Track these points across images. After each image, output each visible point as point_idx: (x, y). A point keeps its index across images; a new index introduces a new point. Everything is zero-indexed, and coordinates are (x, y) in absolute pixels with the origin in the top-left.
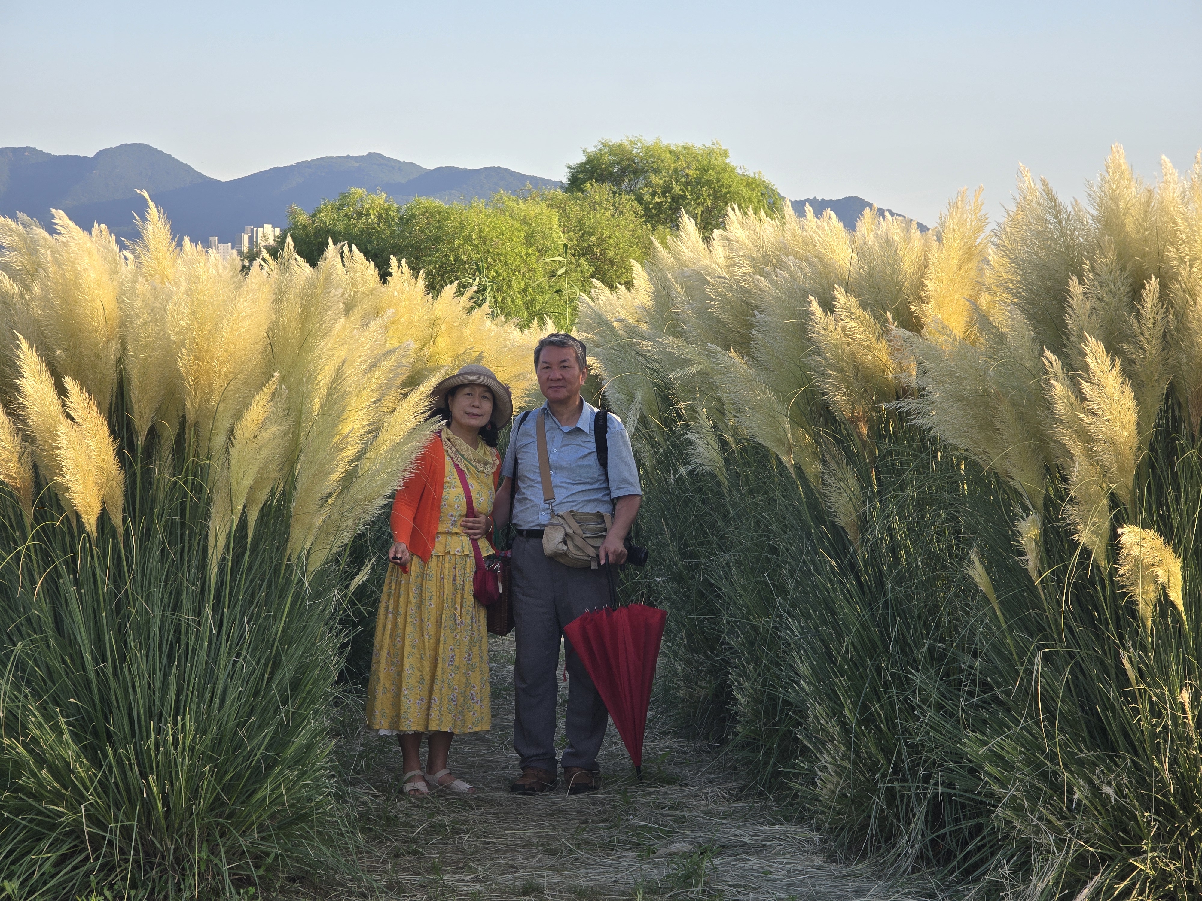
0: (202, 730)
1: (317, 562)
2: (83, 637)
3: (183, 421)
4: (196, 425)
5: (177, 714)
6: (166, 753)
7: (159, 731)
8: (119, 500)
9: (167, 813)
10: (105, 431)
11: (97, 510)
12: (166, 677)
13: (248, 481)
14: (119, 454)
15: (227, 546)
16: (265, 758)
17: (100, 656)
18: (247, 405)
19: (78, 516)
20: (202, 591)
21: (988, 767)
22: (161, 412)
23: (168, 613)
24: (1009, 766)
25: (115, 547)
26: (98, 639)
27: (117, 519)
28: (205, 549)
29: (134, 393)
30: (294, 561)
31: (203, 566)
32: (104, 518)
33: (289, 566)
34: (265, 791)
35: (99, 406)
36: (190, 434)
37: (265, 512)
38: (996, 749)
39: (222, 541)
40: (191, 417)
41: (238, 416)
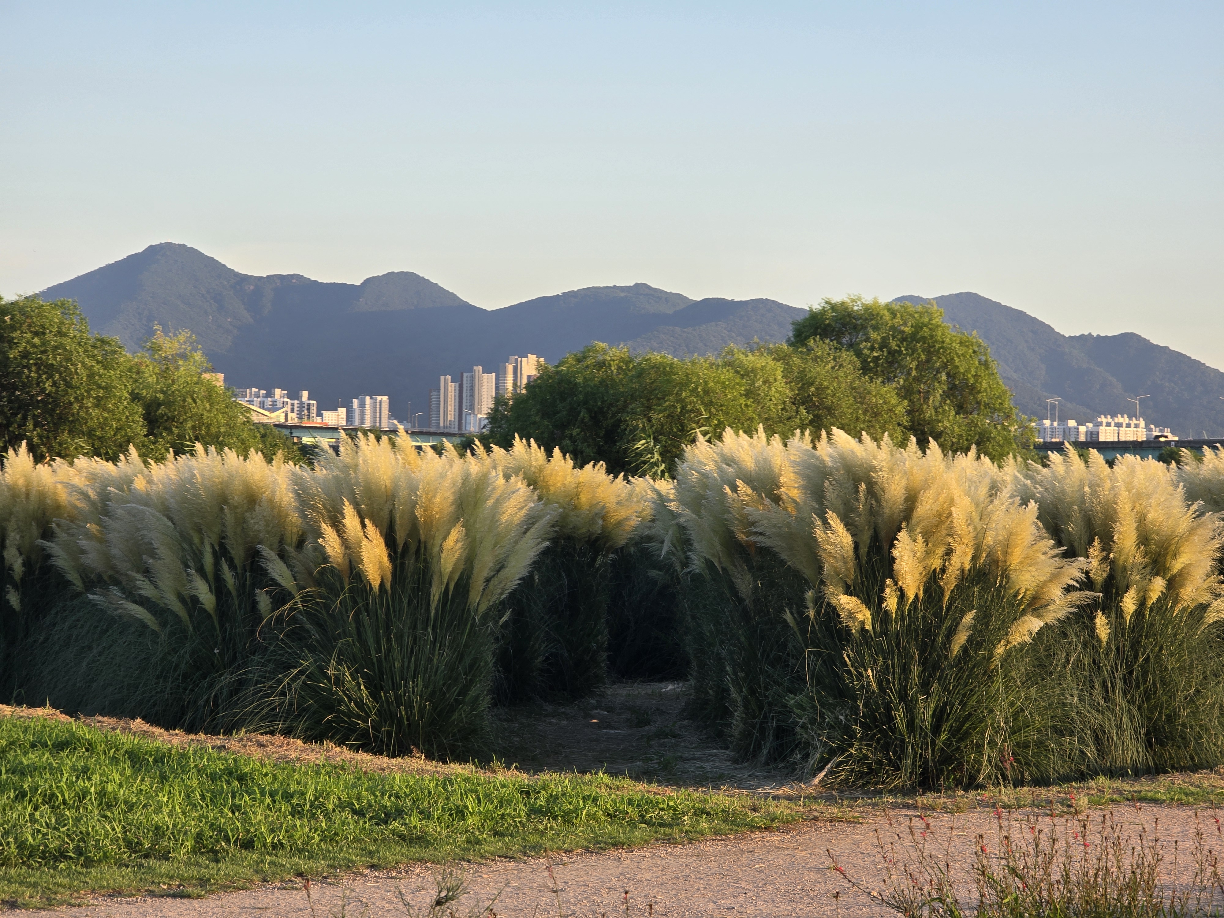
0: (426, 686)
1: (483, 608)
2: (371, 641)
3: (420, 541)
4: (425, 542)
5: (414, 678)
6: (409, 696)
7: (405, 686)
8: (389, 576)
9: (409, 725)
10: (383, 545)
11: (379, 581)
12: (409, 662)
13: (449, 569)
14: (390, 556)
15: (439, 600)
16: (456, 700)
17: (379, 650)
18: (448, 533)
19: (370, 584)
20: (428, 619)
21: (795, 710)
22: (409, 535)
23: (411, 631)
24: (804, 709)
25: (387, 600)
26: (378, 643)
27: (388, 585)
28: (429, 600)
29: (397, 527)
30: (471, 607)
31: (428, 610)
32: (382, 585)
33: (469, 609)
34: (456, 716)
35: (381, 533)
36: (423, 546)
37: (457, 585)
38: (799, 701)
39: (437, 598)
40: (423, 538)
41: (445, 538)
